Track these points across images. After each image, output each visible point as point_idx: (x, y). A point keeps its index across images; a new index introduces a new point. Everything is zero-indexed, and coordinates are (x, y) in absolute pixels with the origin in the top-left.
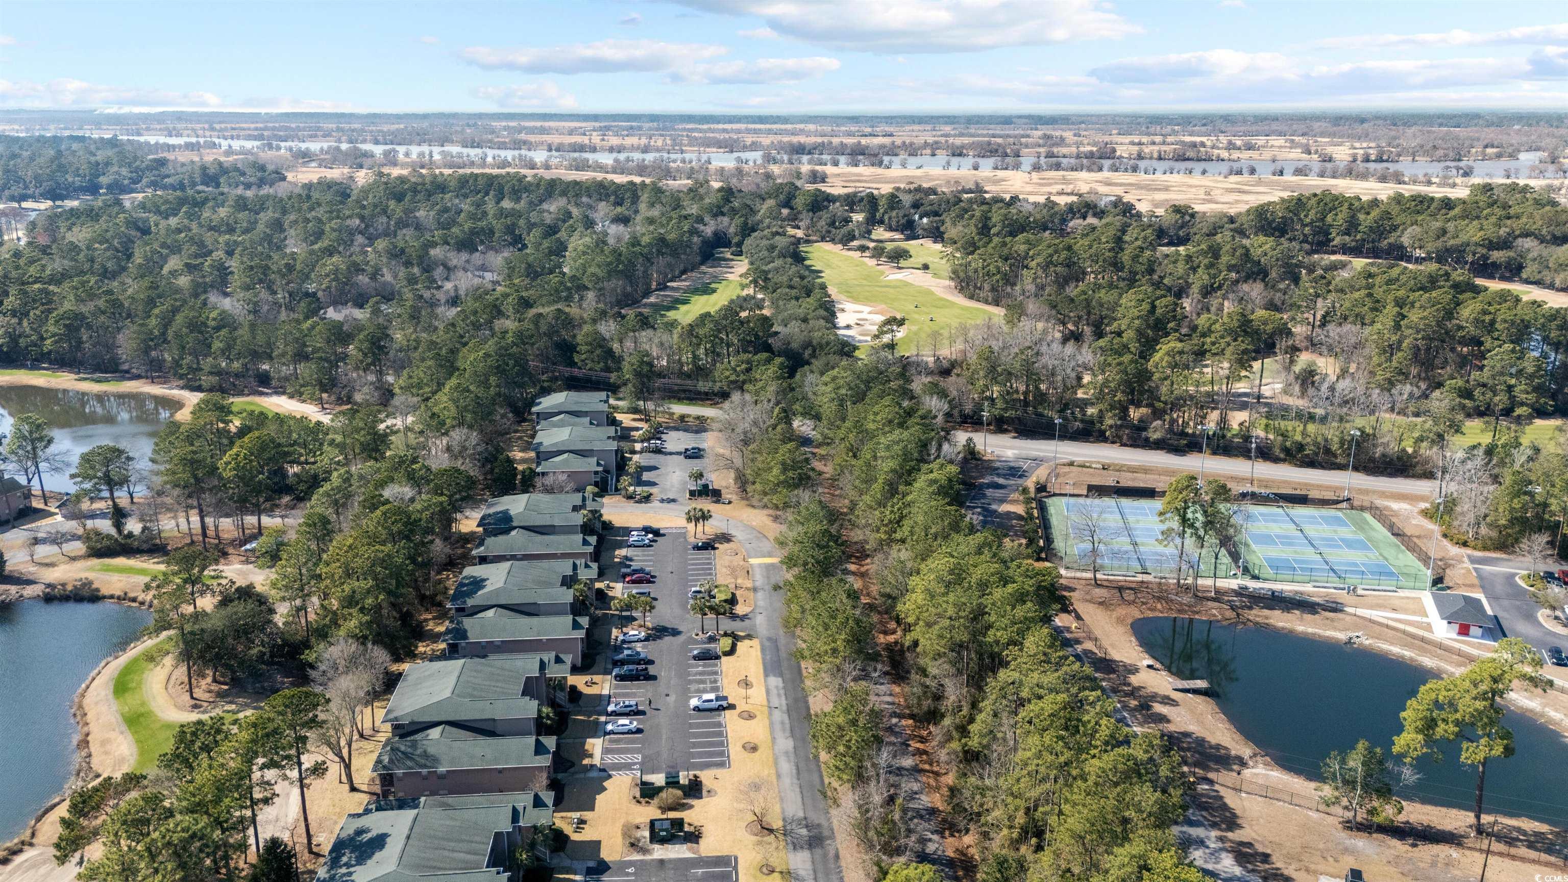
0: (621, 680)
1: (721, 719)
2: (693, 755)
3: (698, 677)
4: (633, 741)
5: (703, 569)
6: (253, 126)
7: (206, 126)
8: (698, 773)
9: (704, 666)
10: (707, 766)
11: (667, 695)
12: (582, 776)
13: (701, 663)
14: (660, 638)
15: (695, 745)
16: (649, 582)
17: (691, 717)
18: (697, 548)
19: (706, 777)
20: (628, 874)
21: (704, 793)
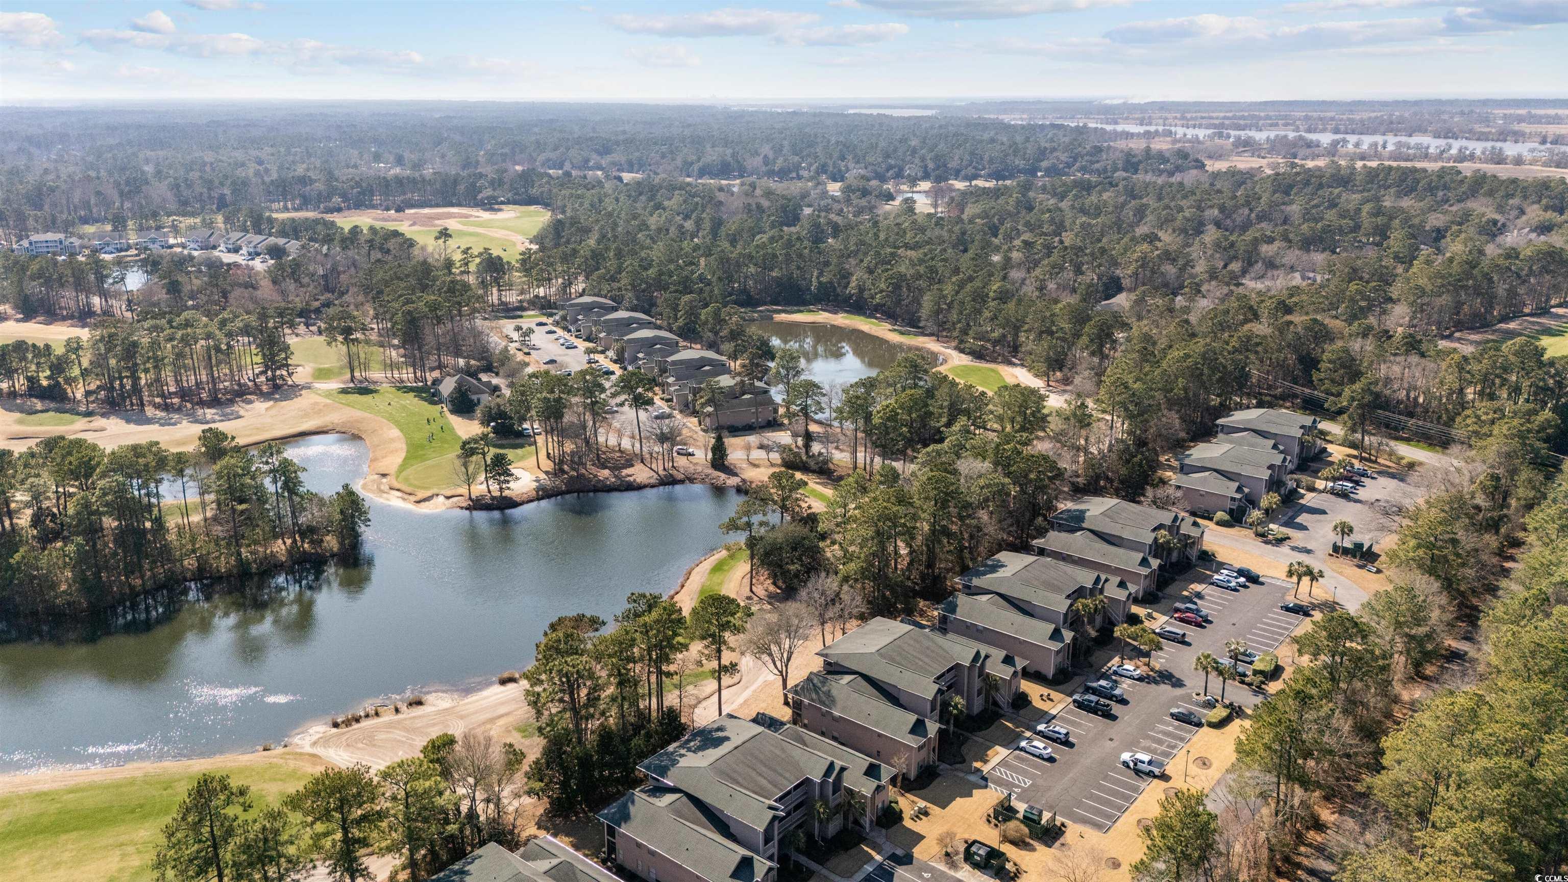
0: (1079, 707)
1: (1143, 785)
2: (1080, 804)
3: (1160, 736)
4: (1036, 767)
5: (1273, 632)
6: (1222, 115)
7: (1178, 115)
8: (1067, 822)
9: (1176, 728)
10: (1085, 821)
11: (1111, 740)
12: (961, 775)
13: (1176, 723)
14: (1156, 683)
15: (1092, 797)
16: (1199, 625)
17: (1114, 769)
18: (1287, 609)
19: (1073, 831)
20: (921, 877)
21: (1057, 844)
